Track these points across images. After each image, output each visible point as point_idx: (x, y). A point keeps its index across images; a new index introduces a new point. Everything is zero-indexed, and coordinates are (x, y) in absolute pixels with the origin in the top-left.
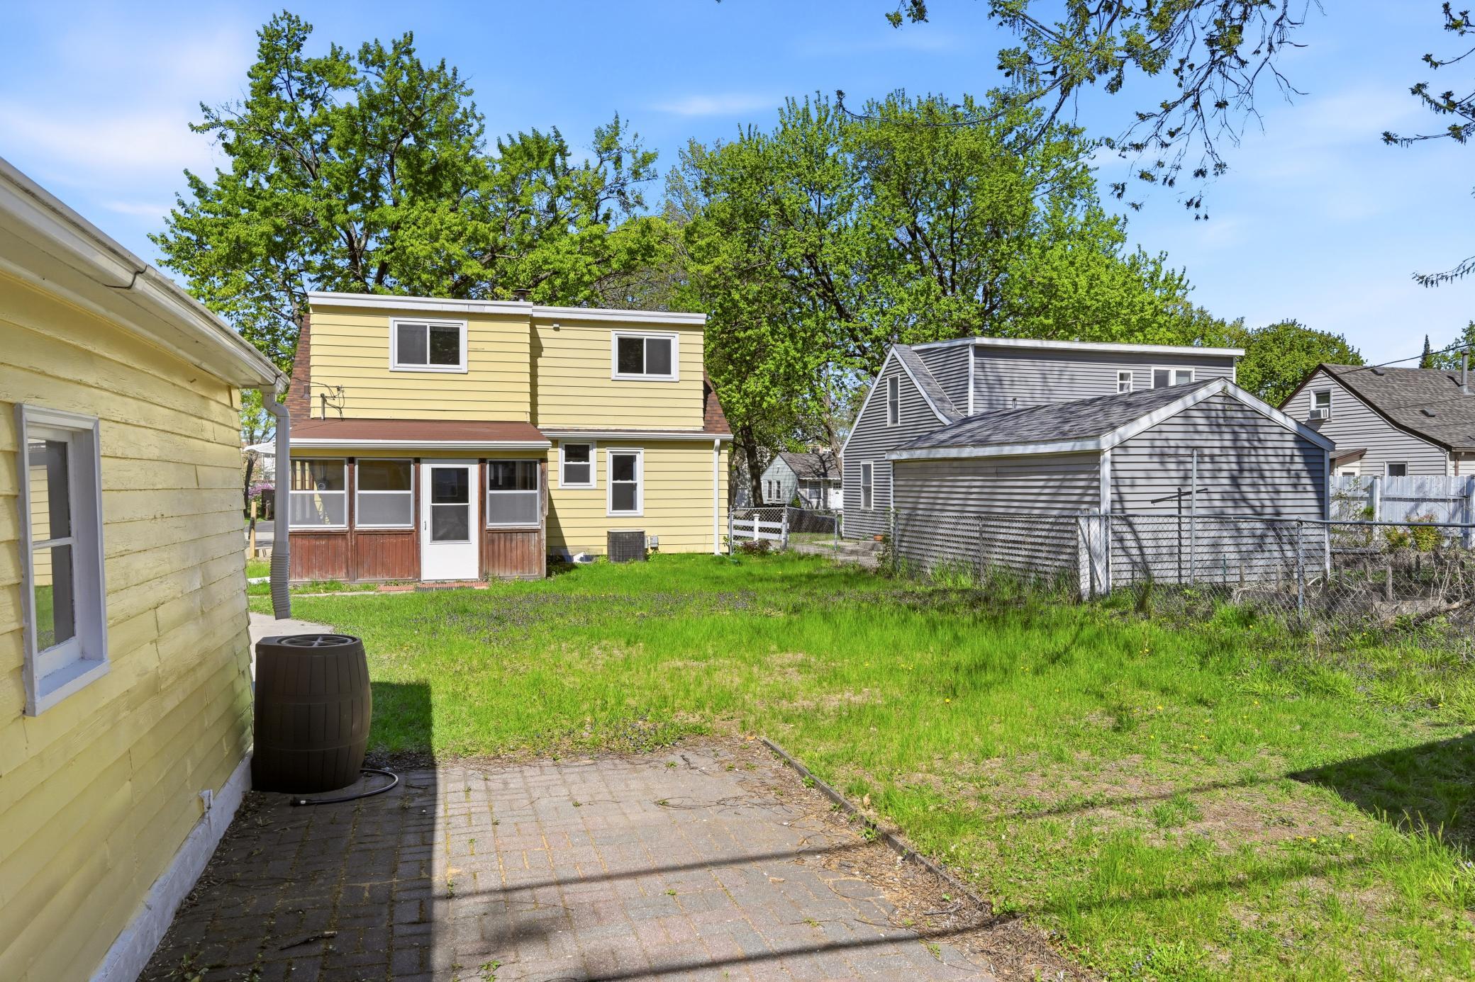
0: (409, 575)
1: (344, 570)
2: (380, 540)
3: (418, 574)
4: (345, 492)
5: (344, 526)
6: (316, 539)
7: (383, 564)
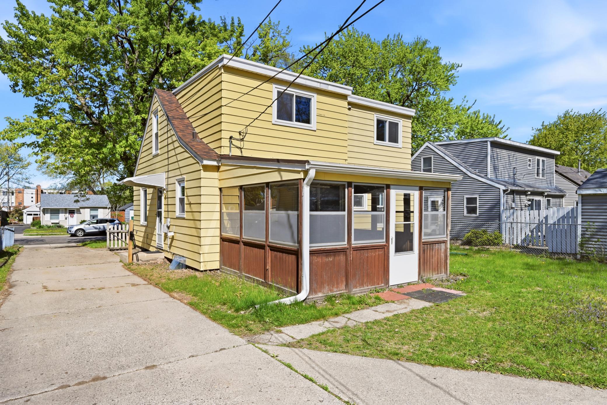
0: (382, 283)
1: (344, 283)
2: (366, 254)
3: (387, 280)
4: (345, 213)
5: (344, 244)
6: (327, 256)
7: (368, 275)
